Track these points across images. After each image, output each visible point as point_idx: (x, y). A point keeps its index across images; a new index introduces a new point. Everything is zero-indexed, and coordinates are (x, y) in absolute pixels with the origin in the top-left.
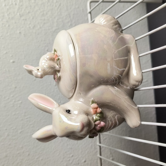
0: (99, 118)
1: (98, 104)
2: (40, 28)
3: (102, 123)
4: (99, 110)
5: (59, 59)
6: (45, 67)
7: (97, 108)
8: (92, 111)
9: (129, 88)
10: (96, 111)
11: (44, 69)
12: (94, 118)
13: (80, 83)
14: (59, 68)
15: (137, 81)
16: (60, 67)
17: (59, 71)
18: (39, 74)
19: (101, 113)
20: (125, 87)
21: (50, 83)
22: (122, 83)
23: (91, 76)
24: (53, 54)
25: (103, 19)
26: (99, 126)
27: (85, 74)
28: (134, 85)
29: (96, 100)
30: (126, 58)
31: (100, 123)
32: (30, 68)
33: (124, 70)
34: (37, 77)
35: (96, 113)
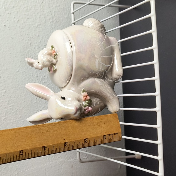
0: (88, 104)
1: (87, 93)
2: (24, 22)
3: (90, 109)
4: (88, 98)
5: (56, 54)
6: (44, 60)
7: (87, 96)
8: (82, 98)
9: (112, 81)
10: (86, 98)
11: (44, 63)
12: (84, 104)
13: (75, 75)
14: (55, 62)
15: (118, 76)
16: (57, 61)
17: (55, 64)
18: (40, 66)
19: (90, 100)
20: (109, 80)
21: (32, 75)
22: (107, 77)
23: (84, 70)
24: (51, 50)
25: (91, 22)
26: (87, 110)
27: (80, 68)
28: (115, 79)
29: (86, 90)
30: (111, 56)
31: (88, 108)
32: (32, 60)
33: (109, 67)
34: (37, 68)
35: (86, 100)
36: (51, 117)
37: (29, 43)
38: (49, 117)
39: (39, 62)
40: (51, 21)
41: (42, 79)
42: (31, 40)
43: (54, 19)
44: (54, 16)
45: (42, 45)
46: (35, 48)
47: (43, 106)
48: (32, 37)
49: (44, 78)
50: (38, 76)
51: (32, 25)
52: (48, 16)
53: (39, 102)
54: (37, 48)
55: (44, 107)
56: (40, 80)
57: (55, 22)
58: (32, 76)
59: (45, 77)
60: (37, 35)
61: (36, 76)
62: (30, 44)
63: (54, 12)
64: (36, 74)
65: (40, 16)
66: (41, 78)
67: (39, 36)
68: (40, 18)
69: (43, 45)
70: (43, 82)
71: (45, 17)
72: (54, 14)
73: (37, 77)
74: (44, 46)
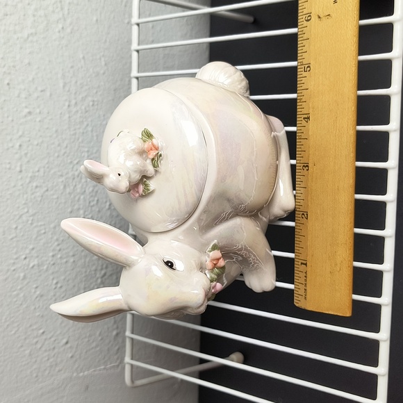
3: (218, 286)
5: (160, 156)
10: (216, 264)
17: (150, 178)
22: (262, 213)
26: (213, 290)
36: (129, 307)
37: (6, 82)
38: (124, 307)
39: (119, 175)
40: (60, 26)
41: (32, 178)
42: (9, 73)
43: (69, 21)
44: (68, 13)
45: (36, 89)
46: (19, 96)
47: (31, 247)
48: (14, 67)
49: (37, 174)
50: (24, 168)
51: (15, 33)
52: (53, 12)
53: (23, 235)
54: (23, 96)
55: (33, 249)
56: (28, 180)
57: (69, 30)
58: (10, 169)
59: (38, 171)
60: (26, 61)
61: (18, 169)
62: (8, 84)
63: (69, 3)
64: (19, 164)
65: (36, 10)
66: (30, 175)
67: (29, 64)
68: (34, 16)
69: (40, 89)
70: (35, 184)
71: (46, 16)
72: (69, 10)
73: (21, 171)
74: (42, 91)
